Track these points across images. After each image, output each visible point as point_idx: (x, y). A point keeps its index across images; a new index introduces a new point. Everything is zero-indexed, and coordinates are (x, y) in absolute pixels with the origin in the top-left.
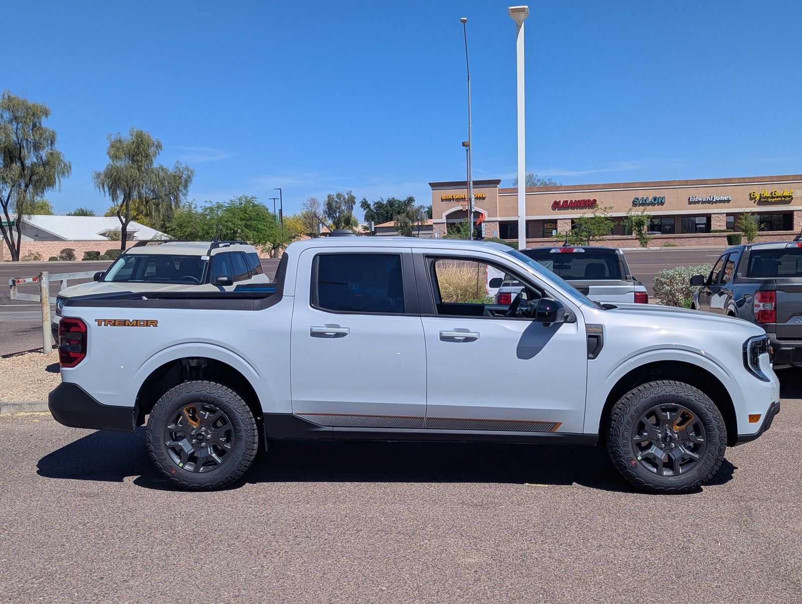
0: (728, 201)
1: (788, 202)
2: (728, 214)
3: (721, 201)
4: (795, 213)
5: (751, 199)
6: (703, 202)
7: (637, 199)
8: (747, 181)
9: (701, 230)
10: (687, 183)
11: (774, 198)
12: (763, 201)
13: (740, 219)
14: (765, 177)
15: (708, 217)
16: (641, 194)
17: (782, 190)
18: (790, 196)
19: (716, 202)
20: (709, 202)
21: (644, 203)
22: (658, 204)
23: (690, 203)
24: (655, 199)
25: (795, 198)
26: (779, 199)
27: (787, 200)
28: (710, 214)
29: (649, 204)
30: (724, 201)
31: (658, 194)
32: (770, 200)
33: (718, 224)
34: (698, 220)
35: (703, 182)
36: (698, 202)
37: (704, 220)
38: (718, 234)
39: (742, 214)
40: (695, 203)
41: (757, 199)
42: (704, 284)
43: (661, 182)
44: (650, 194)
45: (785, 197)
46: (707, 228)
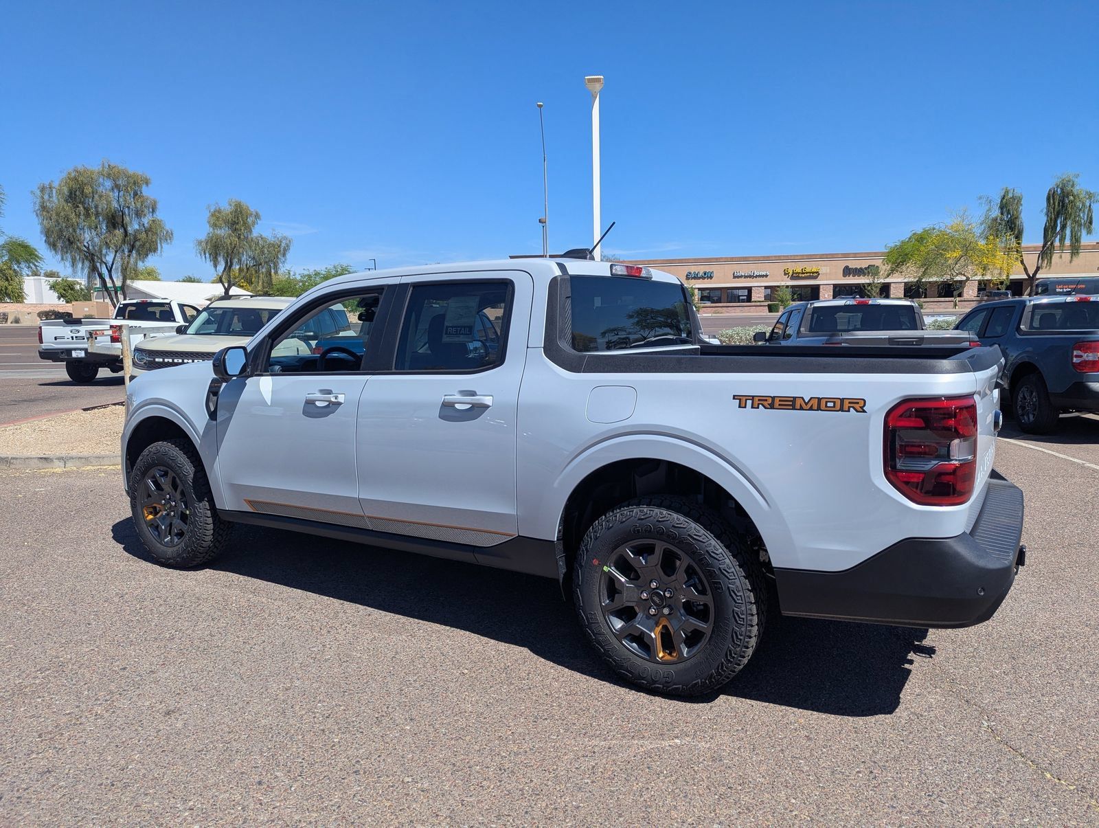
0: (766, 276)
1: (816, 278)
2: (766, 287)
3: (760, 276)
4: (821, 286)
5: (785, 274)
6: (746, 277)
7: (690, 273)
8: (782, 258)
9: (743, 301)
10: (732, 259)
11: (804, 273)
12: (795, 276)
13: (777, 291)
14: (797, 256)
15: (750, 289)
16: (694, 269)
17: (811, 267)
18: (817, 272)
19: (756, 276)
20: (750, 276)
21: (696, 277)
22: (708, 278)
23: (735, 277)
24: (705, 274)
25: (823, 274)
26: (808, 274)
27: (815, 275)
28: (751, 287)
29: (699, 278)
30: (763, 276)
31: (707, 269)
32: (800, 275)
33: (758, 295)
34: (740, 292)
35: (745, 259)
36: (741, 276)
37: (746, 292)
38: (758, 304)
39: (778, 287)
40: (738, 277)
41: (790, 274)
42: (766, 341)
43: (710, 259)
44: (701, 269)
45: (813, 273)
46: (749, 299)
